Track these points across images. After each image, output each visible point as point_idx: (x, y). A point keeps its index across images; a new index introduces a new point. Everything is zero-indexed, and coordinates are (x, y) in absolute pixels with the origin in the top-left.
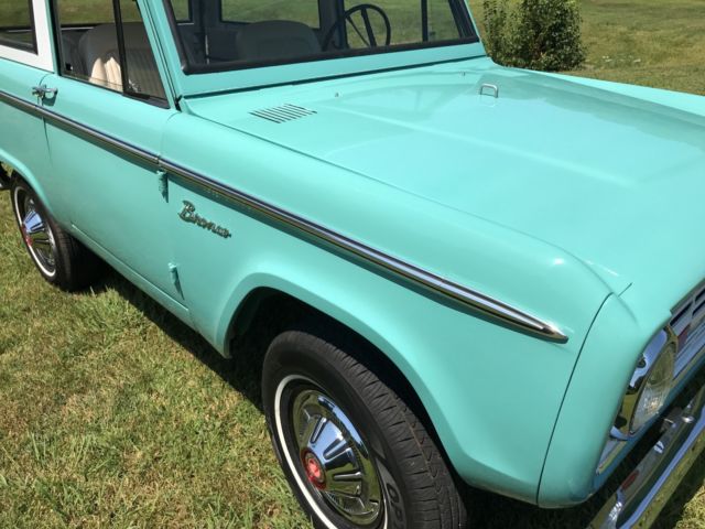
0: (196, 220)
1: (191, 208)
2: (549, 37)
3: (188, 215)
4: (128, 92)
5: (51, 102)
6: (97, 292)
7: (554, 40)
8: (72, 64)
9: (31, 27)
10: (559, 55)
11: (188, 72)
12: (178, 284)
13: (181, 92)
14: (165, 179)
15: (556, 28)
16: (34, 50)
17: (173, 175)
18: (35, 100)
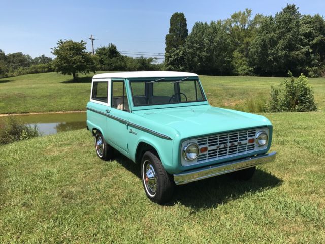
0: (133, 133)
1: (131, 130)
2: (299, 99)
3: (131, 132)
4: (124, 110)
5: (109, 113)
6: (112, 161)
7: (301, 100)
8: (114, 105)
9: (107, 97)
10: (305, 106)
11: (134, 106)
12: (128, 147)
13: (132, 109)
14: (128, 125)
15: (302, 95)
16: (107, 102)
17: (129, 125)
18: (105, 113)
